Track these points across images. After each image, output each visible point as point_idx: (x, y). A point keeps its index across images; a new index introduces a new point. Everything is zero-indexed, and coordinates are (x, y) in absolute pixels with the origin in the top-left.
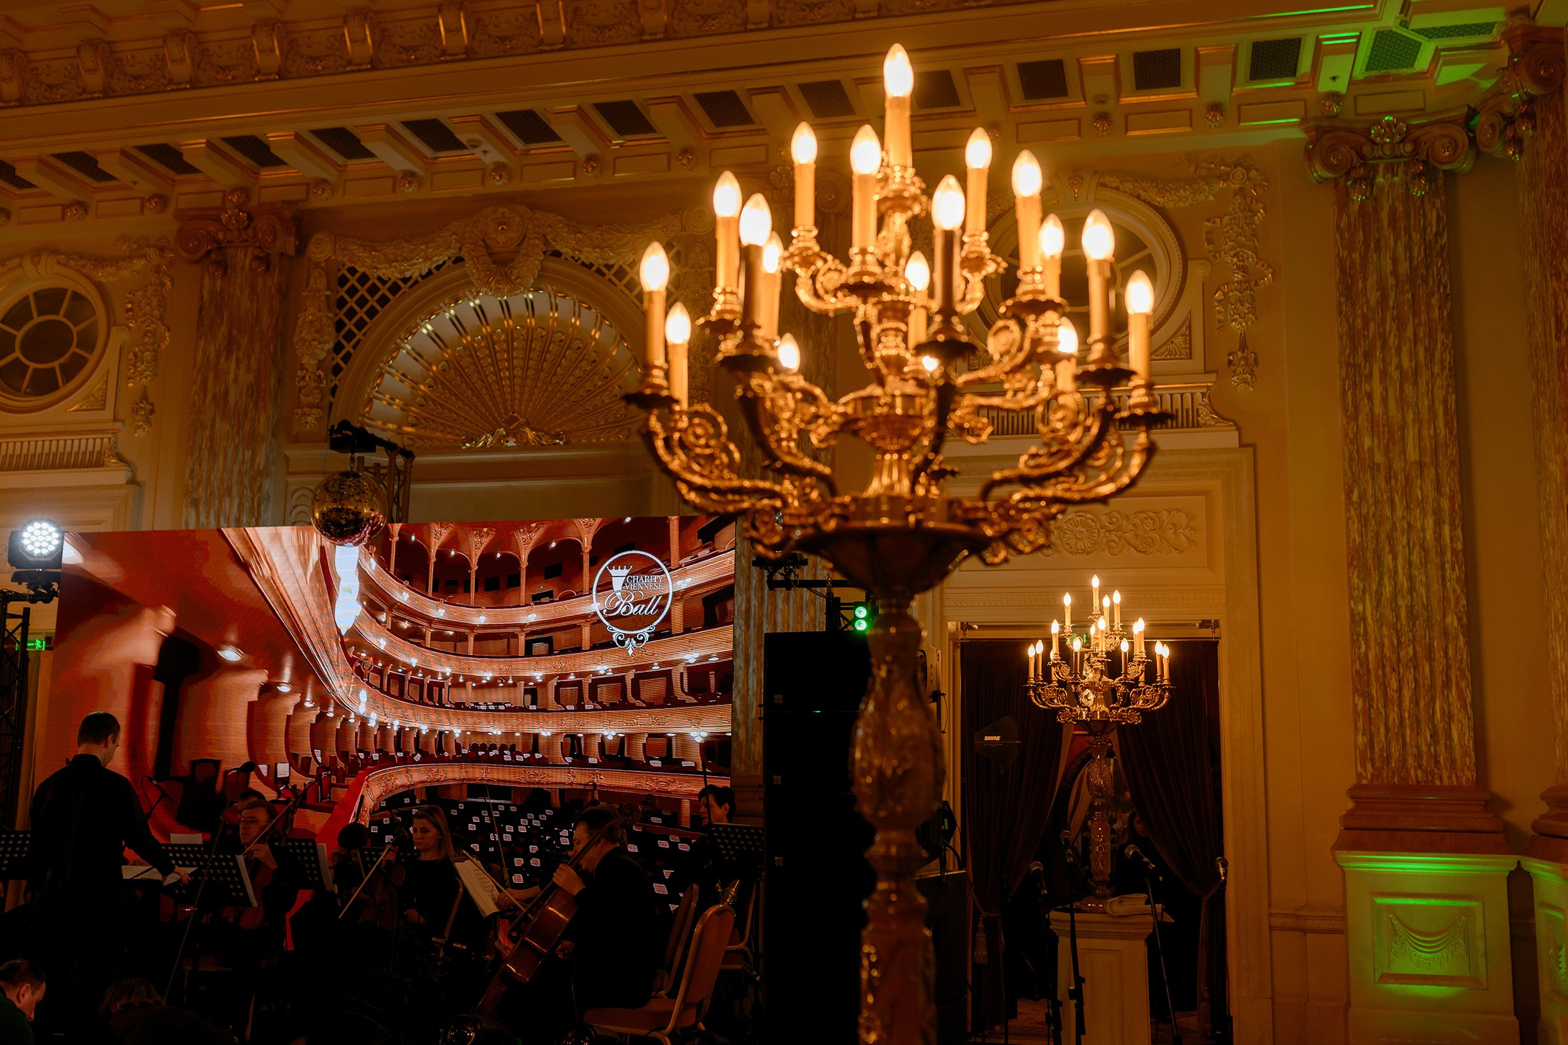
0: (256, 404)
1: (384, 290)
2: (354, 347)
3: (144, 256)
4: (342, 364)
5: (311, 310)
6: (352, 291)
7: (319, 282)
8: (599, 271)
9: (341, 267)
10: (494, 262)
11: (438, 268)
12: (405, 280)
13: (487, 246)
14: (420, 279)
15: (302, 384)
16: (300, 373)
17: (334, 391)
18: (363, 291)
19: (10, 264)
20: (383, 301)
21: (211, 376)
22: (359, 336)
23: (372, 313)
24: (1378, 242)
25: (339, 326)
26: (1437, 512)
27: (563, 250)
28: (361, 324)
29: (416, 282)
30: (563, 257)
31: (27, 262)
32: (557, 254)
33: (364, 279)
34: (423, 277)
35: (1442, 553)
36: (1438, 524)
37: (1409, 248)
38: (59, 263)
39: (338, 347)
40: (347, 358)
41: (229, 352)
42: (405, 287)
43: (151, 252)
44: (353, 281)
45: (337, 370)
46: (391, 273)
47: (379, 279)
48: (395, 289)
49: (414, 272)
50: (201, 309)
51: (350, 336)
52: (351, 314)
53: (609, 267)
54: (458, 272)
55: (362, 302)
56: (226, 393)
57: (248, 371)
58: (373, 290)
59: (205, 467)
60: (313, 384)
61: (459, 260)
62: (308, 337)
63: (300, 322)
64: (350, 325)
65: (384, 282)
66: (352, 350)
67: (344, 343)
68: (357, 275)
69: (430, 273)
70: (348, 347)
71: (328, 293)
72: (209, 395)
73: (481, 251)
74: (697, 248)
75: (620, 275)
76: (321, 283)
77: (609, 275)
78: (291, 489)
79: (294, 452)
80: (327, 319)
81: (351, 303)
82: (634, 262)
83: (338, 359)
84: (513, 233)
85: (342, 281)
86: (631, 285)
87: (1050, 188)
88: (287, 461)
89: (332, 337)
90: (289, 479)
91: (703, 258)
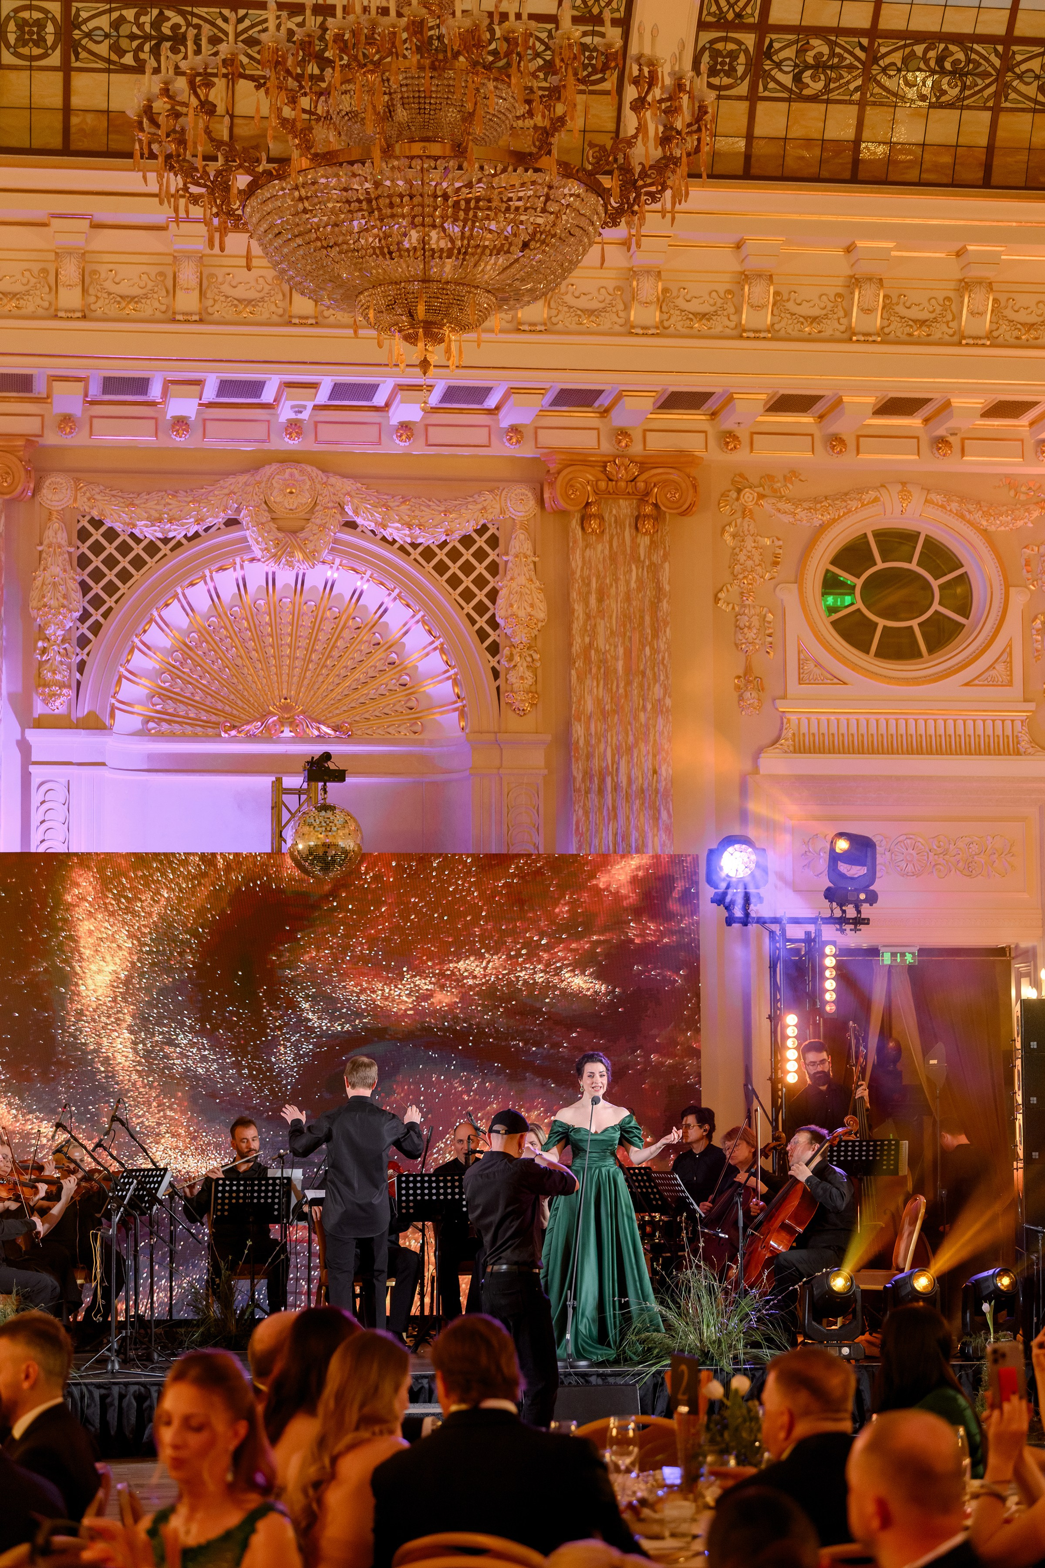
1: (138, 550)
2: (105, 615)
4: (90, 635)
5: (53, 568)
6: (97, 548)
7: (58, 535)
8: (401, 549)
9: (80, 518)
10: (279, 529)
11: (207, 530)
12: (166, 541)
13: (270, 510)
14: (184, 541)
15: (45, 657)
16: (41, 644)
17: (81, 667)
18: (111, 549)
20: (138, 563)
22: (110, 602)
23: (125, 576)
25: (85, 588)
27: (359, 521)
28: (110, 589)
29: (179, 544)
30: (359, 529)
32: (351, 525)
33: (111, 535)
34: (189, 539)
39: (85, 616)
40: (96, 628)
42: (165, 549)
44: (97, 535)
45: (83, 642)
46: (151, 533)
47: (132, 536)
48: (152, 549)
49: (177, 533)
51: (97, 602)
52: (97, 575)
53: (415, 546)
54: (234, 534)
55: (111, 562)
58: (124, 549)
60: (58, 658)
61: (232, 522)
62: (54, 603)
63: (38, 583)
64: (97, 589)
65: (138, 541)
66: (101, 620)
67: (91, 610)
68: (103, 530)
69: (197, 535)
70: (97, 616)
71: (69, 549)
73: (265, 516)
74: (520, 535)
75: (428, 554)
76: (62, 538)
77: (415, 554)
78: (35, 781)
79: (33, 736)
80: (71, 579)
81: (97, 562)
82: (445, 543)
83: (84, 629)
84: (306, 499)
85: (83, 535)
86: (441, 568)
87: (876, 500)
88: (24, 747)
89: (79, 602)
90: (32, 769)
91: (527, 547)
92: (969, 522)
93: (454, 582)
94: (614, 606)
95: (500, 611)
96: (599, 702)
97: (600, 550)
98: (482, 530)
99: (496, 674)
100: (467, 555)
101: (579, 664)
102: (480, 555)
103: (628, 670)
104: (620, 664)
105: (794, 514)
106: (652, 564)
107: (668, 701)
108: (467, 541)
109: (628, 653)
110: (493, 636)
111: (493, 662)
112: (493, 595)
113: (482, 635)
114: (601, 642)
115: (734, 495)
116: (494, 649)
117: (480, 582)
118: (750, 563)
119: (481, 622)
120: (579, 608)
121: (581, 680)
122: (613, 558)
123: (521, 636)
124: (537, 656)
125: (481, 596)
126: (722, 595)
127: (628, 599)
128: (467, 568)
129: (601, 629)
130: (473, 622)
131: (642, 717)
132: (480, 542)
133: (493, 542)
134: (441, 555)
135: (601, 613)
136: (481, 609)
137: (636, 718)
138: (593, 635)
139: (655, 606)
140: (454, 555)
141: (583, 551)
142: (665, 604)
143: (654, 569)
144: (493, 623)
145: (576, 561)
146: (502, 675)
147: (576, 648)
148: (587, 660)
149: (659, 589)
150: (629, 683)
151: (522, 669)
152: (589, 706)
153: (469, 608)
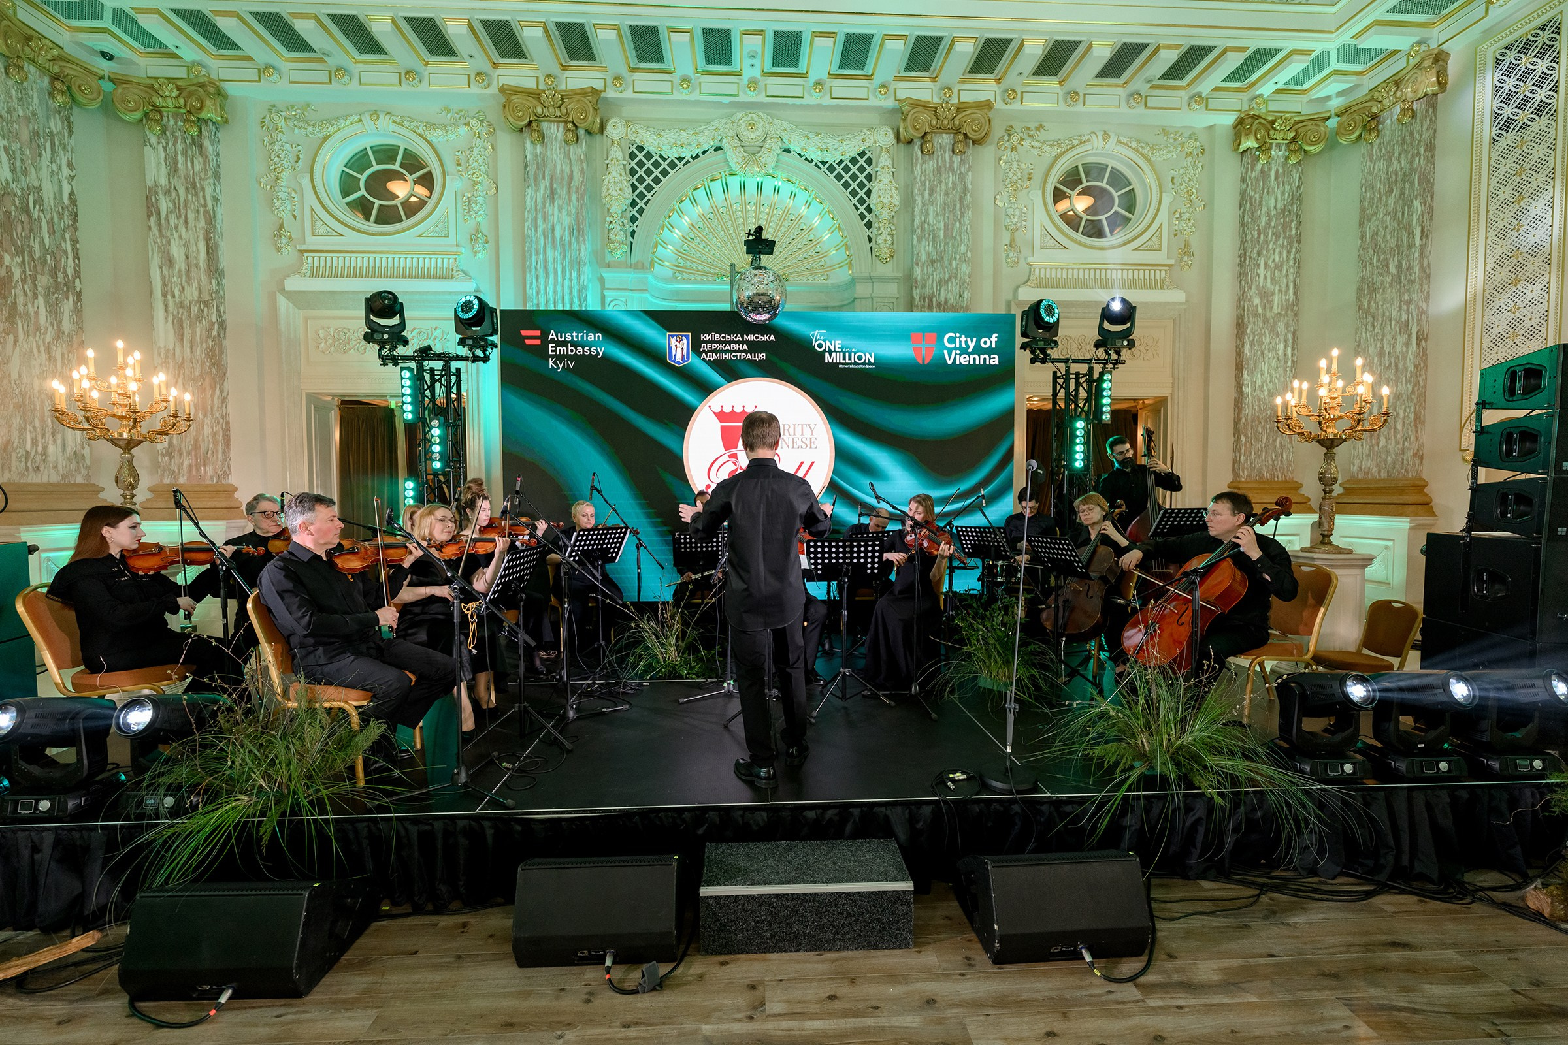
0: (577, 238)
1: (664, 165)
2: (646, 204)
3: (467, 124)
4: (638, 215)
5: (614, 174)
6: (641, 164)
7: (617, 154)
8: (816, 165)
9: (630, 145)
10: (745, 152)
11: (704, 153)
12: (680, 159)
13: (740, 140)
14: (691, 160)
15: (611, 227)
16: (608, 219)
17: (633, 234)
18: (648, 164)
19: (351, 119)
20: (665, 173)
21: (540, 216)
22: (649, 196)
23: (657, 181)
24: (1268, 189)
25: (634, 188)
26: (1286, 340)
27: (792, 148)
28: (649, 188)
29: (688, 162)
30: (793, 153)
31: (366, 118)
32: (787, 151)
33: (649, 156)
34: (694, 158)
35: (1286, 362)
36: (1286, 347)
37: (1283, 193)
38: (394, 122)
39: (633, 204)
40: (641, 211)
41: (553, 200)
42: (680, 165)
43: (474, 122)
44: (641, 156)
45: (633, 219)
46: (672, 154)
47: (661, 156)
48: (672, 165)
49: (687, 154)
50: (526, 166)
51: (641, 196)
52: (641, 180)
53: (824, 163)
54: (720, 156)
55: (649, 172)
56: (553, 229)
57: (569, 214)
59: (542, 281)
60: (619, 228)
61: (718, 149)
62: (614, 193)
63: (606, 182)
64: (641, 188)
65: (664, 160)
66: (644, 206)
67: (638, 200)
68: (644, 153)
69: (697, 157)
70: (641, 204)
71: (625, 163)
72: (540, 230)
73: (737, 143)
74: (885, 155)
75: (831, 169)
76: (619, 155)
77: (824, 168)
78: (608, 300)
79: (607, 275)
80: (625, 181)
81: (641, 172)
82: (841, 161)
83: (634, 212)
84: (759, 132)
85: (632, 156)
86: (839, 177)
87: (1089, 140)
88: (602, 280)
89: (629, 196)
90: (606, 293)
91: (889, 162)
92: (1141, 153)
93: (846, 185)
94: (939, 198)
95: (873, 201)
96: (928, 254)
97: (931, 165)
98: (862, 154)
99: (870, 240)
100: (854, 169)
101: (918, 232)
102: (862, 169)
103: (945, 236)
104: (942, 232)
105: (1041, 148)
106: (961, 173)
107: (969, 254)
108: (854, 161)
109: (946, 226)
110: (869, 217)
111: (869, 233)
112: (868, 194)
113: (862, 217)
114: (931, 220)
115: (1006, 138)
116: (869, 225)
117: (861, 185)
118: (1015, 178)
119: (862, 209)
120: (918, 199)
121: (919, 240)
122: (939, 169)
123: (885, 214)
124: (893, 228)
125: (862, 193)
126: (998, 197)
127: (947, 194)
128: (854, 177)
129: (931, 212)
130: (857, 209)
131: (954, 264)
132: (862, 162)
133: (869, 162)
134: (839, 169)
135: (931, 203)
136: (862, 201)
137: (950, 264)
138: (927, 215)
139: (962, 199)
140: (847, 169)
141: (922, 165)
142: (968, 197)
143: (962, 176)
144: (869, 209)
145: (917, 172)
146: (873, 241)
147: (917, 222)
148: (923, 229)
149: (965, 188)
150: (946, 244)
151: (885, 235)
152: (924, 257)
153: (855, 201)
